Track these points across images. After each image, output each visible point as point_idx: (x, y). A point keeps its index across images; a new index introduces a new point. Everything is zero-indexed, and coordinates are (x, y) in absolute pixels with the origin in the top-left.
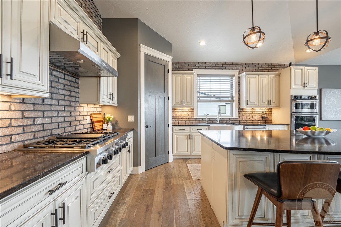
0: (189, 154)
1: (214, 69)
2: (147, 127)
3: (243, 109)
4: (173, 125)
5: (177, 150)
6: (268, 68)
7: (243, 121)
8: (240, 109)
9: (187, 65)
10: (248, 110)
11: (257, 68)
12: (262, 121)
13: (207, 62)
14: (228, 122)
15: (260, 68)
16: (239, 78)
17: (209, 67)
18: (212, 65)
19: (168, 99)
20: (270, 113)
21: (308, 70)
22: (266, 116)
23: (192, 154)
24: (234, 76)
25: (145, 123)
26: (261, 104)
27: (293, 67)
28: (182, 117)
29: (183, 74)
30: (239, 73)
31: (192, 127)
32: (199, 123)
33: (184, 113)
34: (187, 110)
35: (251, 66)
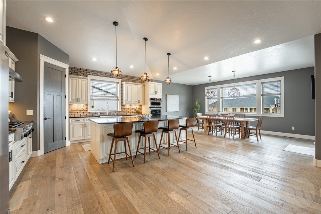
0: (84, 138)
1: (104, 77)
2: (45, 119)
3: (124, 105)
4: (69, 118)
5: (73, 137)
6: (140, 80)
7: (124, 113)
8: (123, 105)
9: (82, 71)
10: (127, 106)
11: (133, 80)
12: (136, 113)
13: (99, 71)
14: (114, 114)
15: (135, 80)
16: (122, 84)
17: (100, 75)
18: (103, 74)
19: (64, 97)
20: (140, 108)
21: (157, 84)
22: (138, 110)
23: (86, 138)
24: (118, 83)
25: (44, 116)
26: (134, 102)
27: (150, 82)
28: (77, 111)
29: (78, 78)
30: (122, 82)
31: (86, 118)
32: (92, 115)
33: (79, 108)
34: (82, 106)
35: (130, 78)
